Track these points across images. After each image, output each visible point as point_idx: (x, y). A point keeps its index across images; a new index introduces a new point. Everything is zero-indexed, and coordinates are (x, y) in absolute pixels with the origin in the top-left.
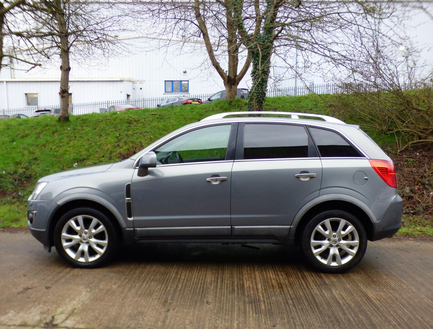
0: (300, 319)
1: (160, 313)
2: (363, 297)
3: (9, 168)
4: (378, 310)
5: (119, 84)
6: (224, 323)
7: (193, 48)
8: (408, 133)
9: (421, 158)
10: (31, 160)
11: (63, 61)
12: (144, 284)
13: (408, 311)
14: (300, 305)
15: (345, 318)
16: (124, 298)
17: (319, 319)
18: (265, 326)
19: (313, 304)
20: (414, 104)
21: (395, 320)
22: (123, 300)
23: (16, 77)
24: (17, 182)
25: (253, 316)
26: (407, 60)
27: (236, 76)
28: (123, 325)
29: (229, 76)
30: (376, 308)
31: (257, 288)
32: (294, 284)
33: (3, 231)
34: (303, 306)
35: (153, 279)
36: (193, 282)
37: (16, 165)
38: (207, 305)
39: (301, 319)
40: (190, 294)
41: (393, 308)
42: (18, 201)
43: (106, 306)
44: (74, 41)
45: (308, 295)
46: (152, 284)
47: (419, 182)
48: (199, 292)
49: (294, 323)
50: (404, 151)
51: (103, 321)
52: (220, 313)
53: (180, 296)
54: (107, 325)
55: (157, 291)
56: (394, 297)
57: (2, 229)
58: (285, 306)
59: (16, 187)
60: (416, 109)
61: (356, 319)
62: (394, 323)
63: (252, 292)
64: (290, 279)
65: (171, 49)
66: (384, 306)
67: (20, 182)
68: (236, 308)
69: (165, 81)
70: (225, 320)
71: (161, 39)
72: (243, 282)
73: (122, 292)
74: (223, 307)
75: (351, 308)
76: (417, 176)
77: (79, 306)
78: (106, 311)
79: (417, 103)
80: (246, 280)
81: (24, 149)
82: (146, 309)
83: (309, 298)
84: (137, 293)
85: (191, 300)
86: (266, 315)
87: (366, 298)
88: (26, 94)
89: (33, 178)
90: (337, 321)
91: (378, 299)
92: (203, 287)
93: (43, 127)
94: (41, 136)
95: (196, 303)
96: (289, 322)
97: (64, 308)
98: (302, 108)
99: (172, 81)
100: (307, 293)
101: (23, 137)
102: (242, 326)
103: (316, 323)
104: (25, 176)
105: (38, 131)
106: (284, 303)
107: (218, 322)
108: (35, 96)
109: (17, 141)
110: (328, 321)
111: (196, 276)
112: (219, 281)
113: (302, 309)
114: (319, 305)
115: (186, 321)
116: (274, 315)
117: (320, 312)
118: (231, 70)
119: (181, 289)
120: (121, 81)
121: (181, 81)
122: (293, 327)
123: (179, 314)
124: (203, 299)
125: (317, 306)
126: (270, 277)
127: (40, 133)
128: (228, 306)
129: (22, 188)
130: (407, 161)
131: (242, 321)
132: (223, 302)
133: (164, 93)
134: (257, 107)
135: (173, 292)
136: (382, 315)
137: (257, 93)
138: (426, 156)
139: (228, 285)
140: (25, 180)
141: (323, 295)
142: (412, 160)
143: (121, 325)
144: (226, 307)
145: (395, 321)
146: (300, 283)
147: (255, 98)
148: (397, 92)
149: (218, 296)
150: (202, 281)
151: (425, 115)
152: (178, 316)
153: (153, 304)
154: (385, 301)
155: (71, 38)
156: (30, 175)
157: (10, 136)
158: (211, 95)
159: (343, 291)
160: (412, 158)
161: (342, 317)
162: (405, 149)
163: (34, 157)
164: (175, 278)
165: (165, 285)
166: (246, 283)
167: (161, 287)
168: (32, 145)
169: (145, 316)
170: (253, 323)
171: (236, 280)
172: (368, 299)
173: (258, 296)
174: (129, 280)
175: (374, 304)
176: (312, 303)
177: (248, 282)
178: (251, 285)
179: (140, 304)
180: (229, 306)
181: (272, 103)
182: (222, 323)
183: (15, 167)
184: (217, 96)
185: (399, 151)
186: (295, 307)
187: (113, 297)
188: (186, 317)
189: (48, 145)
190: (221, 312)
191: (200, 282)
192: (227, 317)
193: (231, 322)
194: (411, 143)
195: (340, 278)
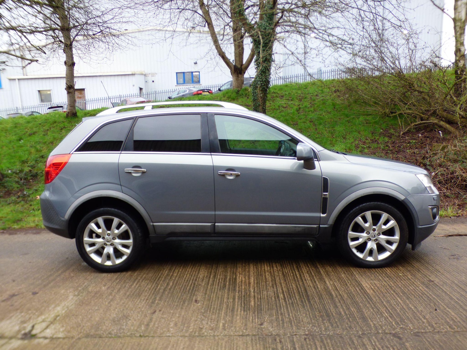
0: (289, 315)
1: (146, 316)
2: (357, 286)
3: (15, 167)
4: (371, 300)
5: (131, 77)
6: (209, 323)
7: (198, 38)
8: (411, 115)
9: (423, 139)
10: (37, 158)
11: (67, 56)
12: (135, 284)
13: (402, 300)
14: (291, 299)
15: (336, 312)
16: (112, 300)
17: (309, 314)
18: (251, 326)
19: (305, 297)
20: (416, 86)
21: (387, 311)
22: (109, 303)
23: (28, 74)
24: (22, 181)
25: (241, 314)
26: (408, 43)
27: (242, 65)
28: (105, 331)
29: (235, 66)
30: (369, 298)
31: (249, 282)
32: (288, 276)
33: (3, 233)
34: (294, 300)
35: (145, 278)
36: (185, 279)
37: (22, 164)
38: (195, 303)
39: (291, 315)
40: (180, 292)
41: (386, 298)
42: (23, 200)
43: (91, 310)
44: (77, 35)
45: (300, 287)
46: (143, 283)
47: (421, 163)
48: (190, 289)
49: (283, 320)
50: (407, 133)
51: (85, 327)
52: (207, 312)
53: (170, 295)
54: (88, 332)
55: (146, 291)
56: (389, 285)
57: (2, 231)
58: (276, 300)
59: (21, 186)
60: (418, 91)
61: (347, 312)
62: (386, 314)
63: (243, 287)
64: (284, 270)
65: (177, 40)
66: (378, 296)
67: (25, 181)
68: (225, 306)
69: (177, 73)
70: (211, 319)
71: (166, 31)
72: (236, 276)
73: (111, 294)
74: (211, 305)
75: (343, 300)
76: (419, 157)
77: (64, 312)
78: (90, 316)
79: (420, 85)
80: (240, 274)
81: (31, 147)
82: (132, 312)
83: (301, 291)
84: (125, 294)
85: (180, 299)
86: (254, 313)
87: (360, 288)
88: (39, 91)
89: (39, 177)
90: (328, 316)
91: (372, 288)
92: (194, 284)
93: (51, 124)
94: (49, 133)
95: (184, 302)
96: (277, 319)
97: (47, 315)
98: (308, 94)
99: (184, 73)
100: (299, 285)
101: (30, 135)
102: (228, 325)
103: (305, 318)
104: (31, 174)
105: (46, 128)
106: (275, 297)
107: (204, 322)
108: (49, 93)
109: (25, 139)
110: (318, 316)
111: (189, 272)
112: (211, 277)
113: (292, 303)
114: (311, 298)
115: (171, 323)
116: (263, 312)
117: (311, 305)
118: (238, 59)
119: (171, 287)
120: (132, 74)
121: (192, 72)
122: (281, 325)
123: (165, 316)
124: (192, 297)
125: (308, 300)
126: (265, 270)
127: (48, 130)
128: (216, 303)
129: (28, 187)
130: (409, 143)
131: (229, 320)
132: (213, 299)
133: (176, 84)
134: (261, 95)
135: (162, 291)
136: (375, 306)
137: (261, 81)
138: (428, 137)
139: (220, 280)
140: (32, 179)
141: (316, 287)
142: (414, 141)
143: (102, 332)
144: (214, 305)
145: (387, 313)
146: (294, 274)
147: (259, 86)
148: (399, 75)
149: (208, 292)
150: (194, 277)
151: (426, 97)
152: (163, 318)
153: (139, 306)
154: (379, 291)
155: (73, 33)
156: (36, 173)
157: (17, 134)
158: (221, 85)
159: (337, 282)
160: (414, 139)
161: (333, 310)
162: (408, 130)
163: (41, 155)
164: (168, 275)
165: (156, 283)
166: (239, 277)
167: (152, 286)
168: (40, 143)
169: (130, 320)
170: (240, 322)
171: (229, 274)
172: (362, 289)
173: (249, 291)
174: (120, 280)
175: (368, 295)
176: (303, 296)
177: (241, 276)
178: (244, 279)
179: (127, 306)
180: (218, 303)
181: (279, 90)
182: (207, 324)
183: (21, 165)
184: (227, 86)
185: (402, 133)
186: (285, 301)
187: (101, 300)
188: (171, 318)
189: (55, 142)
190: (209, 310)
191: (192, 278)
192: (214, 316)
193: (217, 322)
194: (413, 124)
195: (335, 267)
